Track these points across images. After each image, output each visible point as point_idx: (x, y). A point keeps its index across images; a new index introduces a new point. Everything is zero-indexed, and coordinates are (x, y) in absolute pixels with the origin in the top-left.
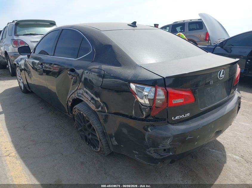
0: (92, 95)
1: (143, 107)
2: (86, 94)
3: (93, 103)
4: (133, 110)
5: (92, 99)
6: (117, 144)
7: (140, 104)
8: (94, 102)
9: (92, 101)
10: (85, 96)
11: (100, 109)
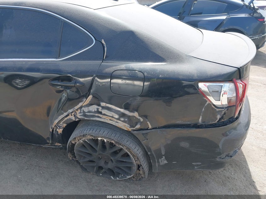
0: (122, 110)
1: (217, 110)
2: (109, 112)
3: (123, 121)
4: (201, 117)
5: (123, 115)
6: (167, 162)
7: (213, 107)
8: (126, 120)
9: (122, 119)
10: (104, 115)
11: (138, 126)
